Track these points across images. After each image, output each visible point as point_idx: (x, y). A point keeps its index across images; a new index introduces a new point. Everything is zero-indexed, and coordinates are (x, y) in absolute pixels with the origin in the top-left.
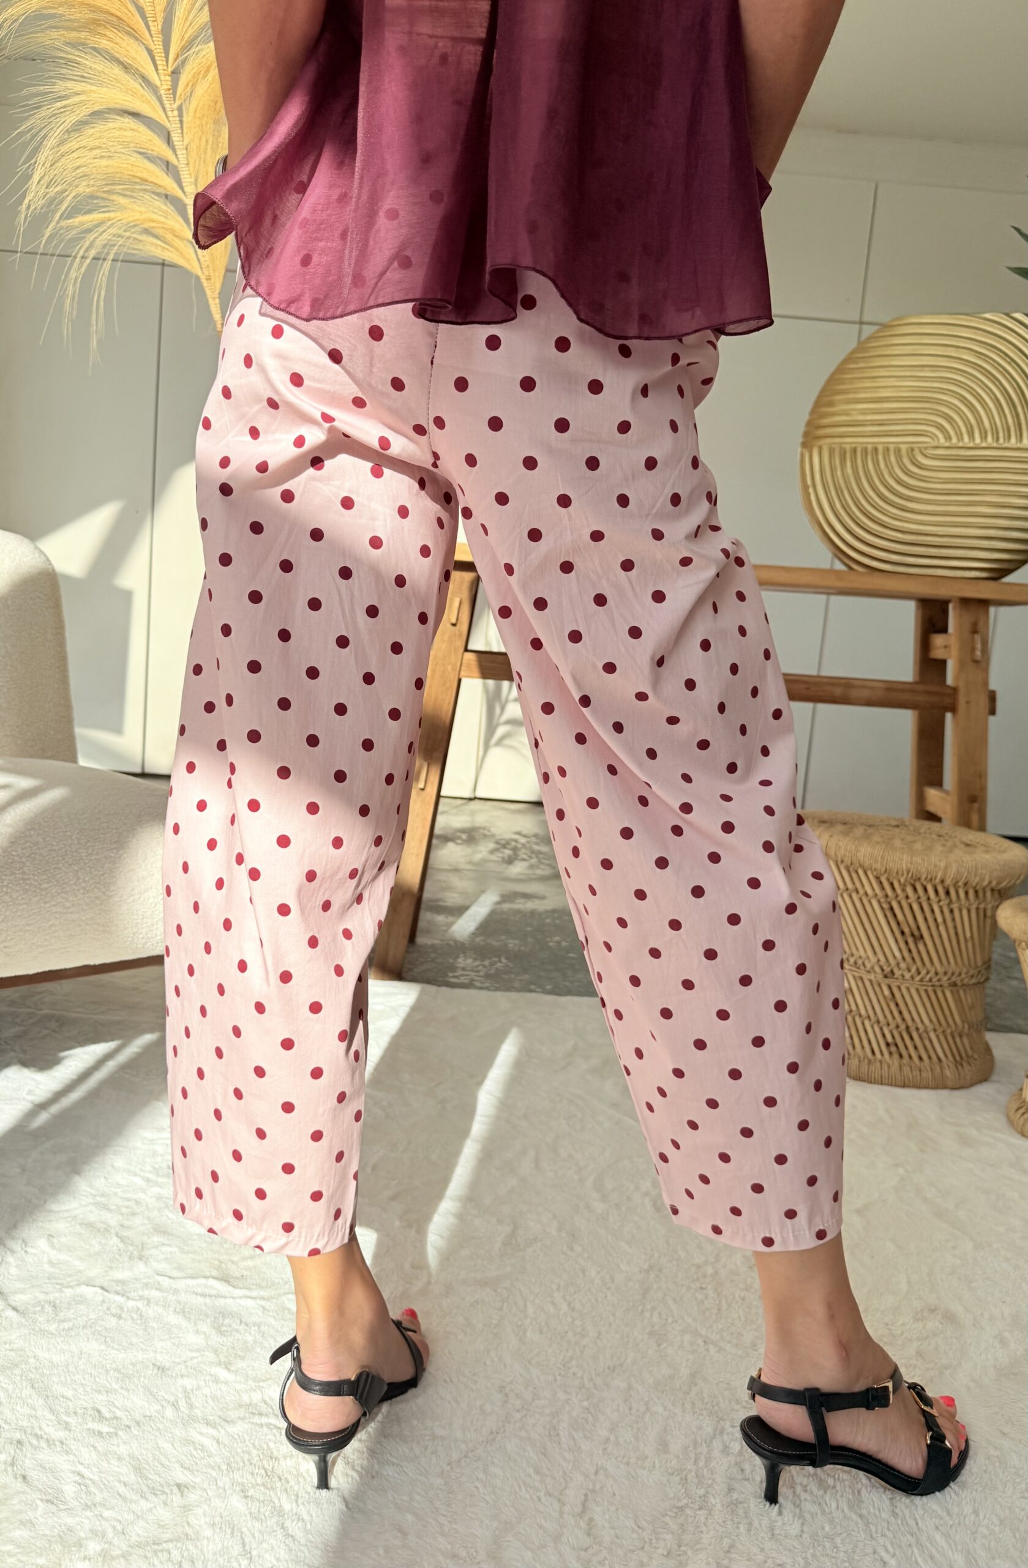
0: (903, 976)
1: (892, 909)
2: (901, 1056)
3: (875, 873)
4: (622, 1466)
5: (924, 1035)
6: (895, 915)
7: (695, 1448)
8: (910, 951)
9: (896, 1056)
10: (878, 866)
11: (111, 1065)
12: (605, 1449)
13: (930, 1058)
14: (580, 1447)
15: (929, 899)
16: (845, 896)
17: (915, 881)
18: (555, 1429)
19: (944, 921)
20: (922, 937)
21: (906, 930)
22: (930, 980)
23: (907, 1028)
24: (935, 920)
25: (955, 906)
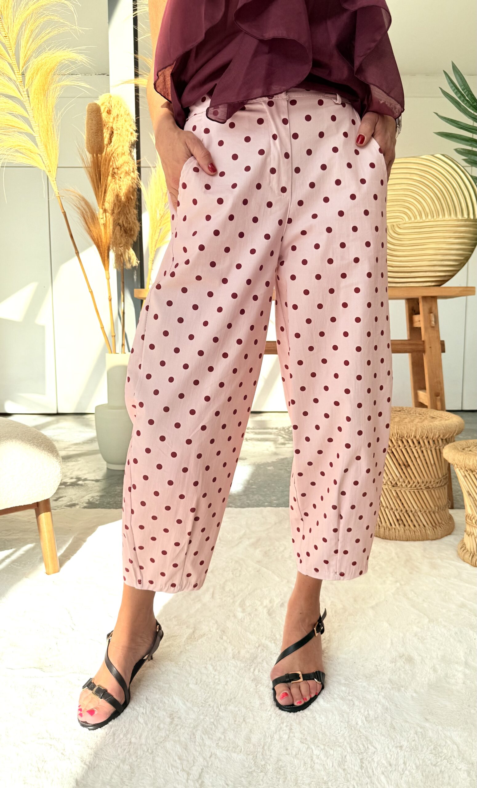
0: (402, 485)
1: (393, 452)
2: (405, 525)
4: (224, 752)
5: (415, 514)
6: (394, 456)
7: (264, 739)
8: (404, 473)
9: (402, 526)
12: (217, 744)
13: (419, 525)
14: (205, 743)
15: (410, 446)
17: (402, 438)
18: (194, 734)
19: (419, 457)
20: (409, 466)
21: (401, 463)
22: (416, 486)
23: (406, 511)
24: (415, 456)
25: (423, 449)
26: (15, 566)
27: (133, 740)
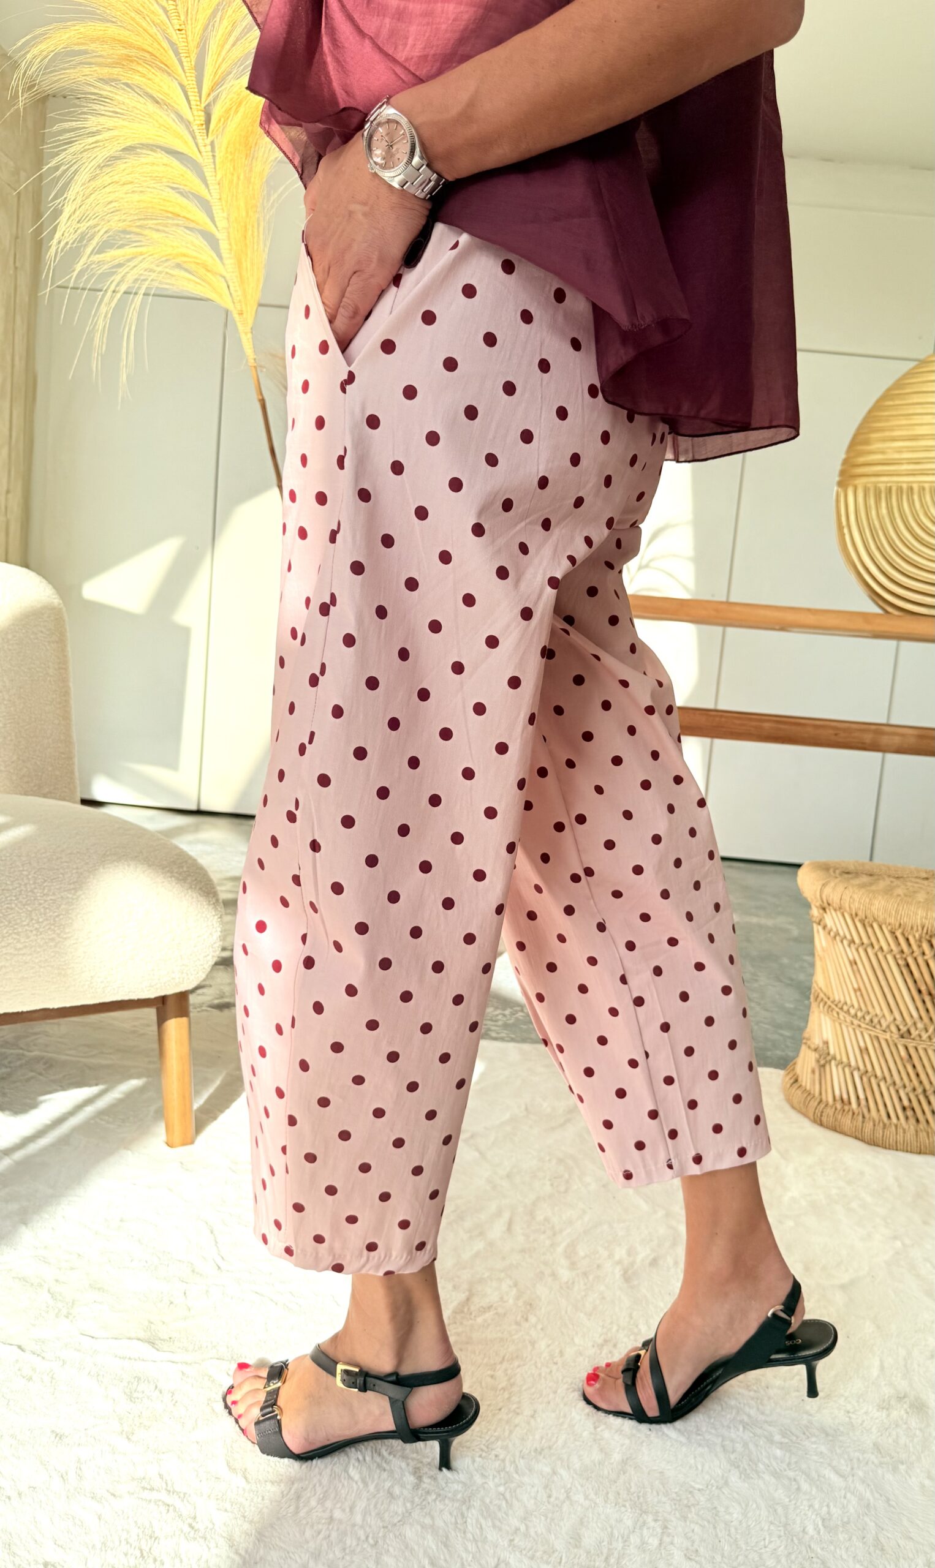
0: (920, 1036)
1: (908, 965)
2: (918, 1121)
3: (889, 928)
6: (911, 973)
8: (926, 1010)
9: (912, 1121)
10: (892, 921)
11: (89, 1110)
16: (861, 950)
18: (463, 1515)
21: (923, 988)
23: (925, 1091)
26: (103, 1123)
27: (337, 1514)
